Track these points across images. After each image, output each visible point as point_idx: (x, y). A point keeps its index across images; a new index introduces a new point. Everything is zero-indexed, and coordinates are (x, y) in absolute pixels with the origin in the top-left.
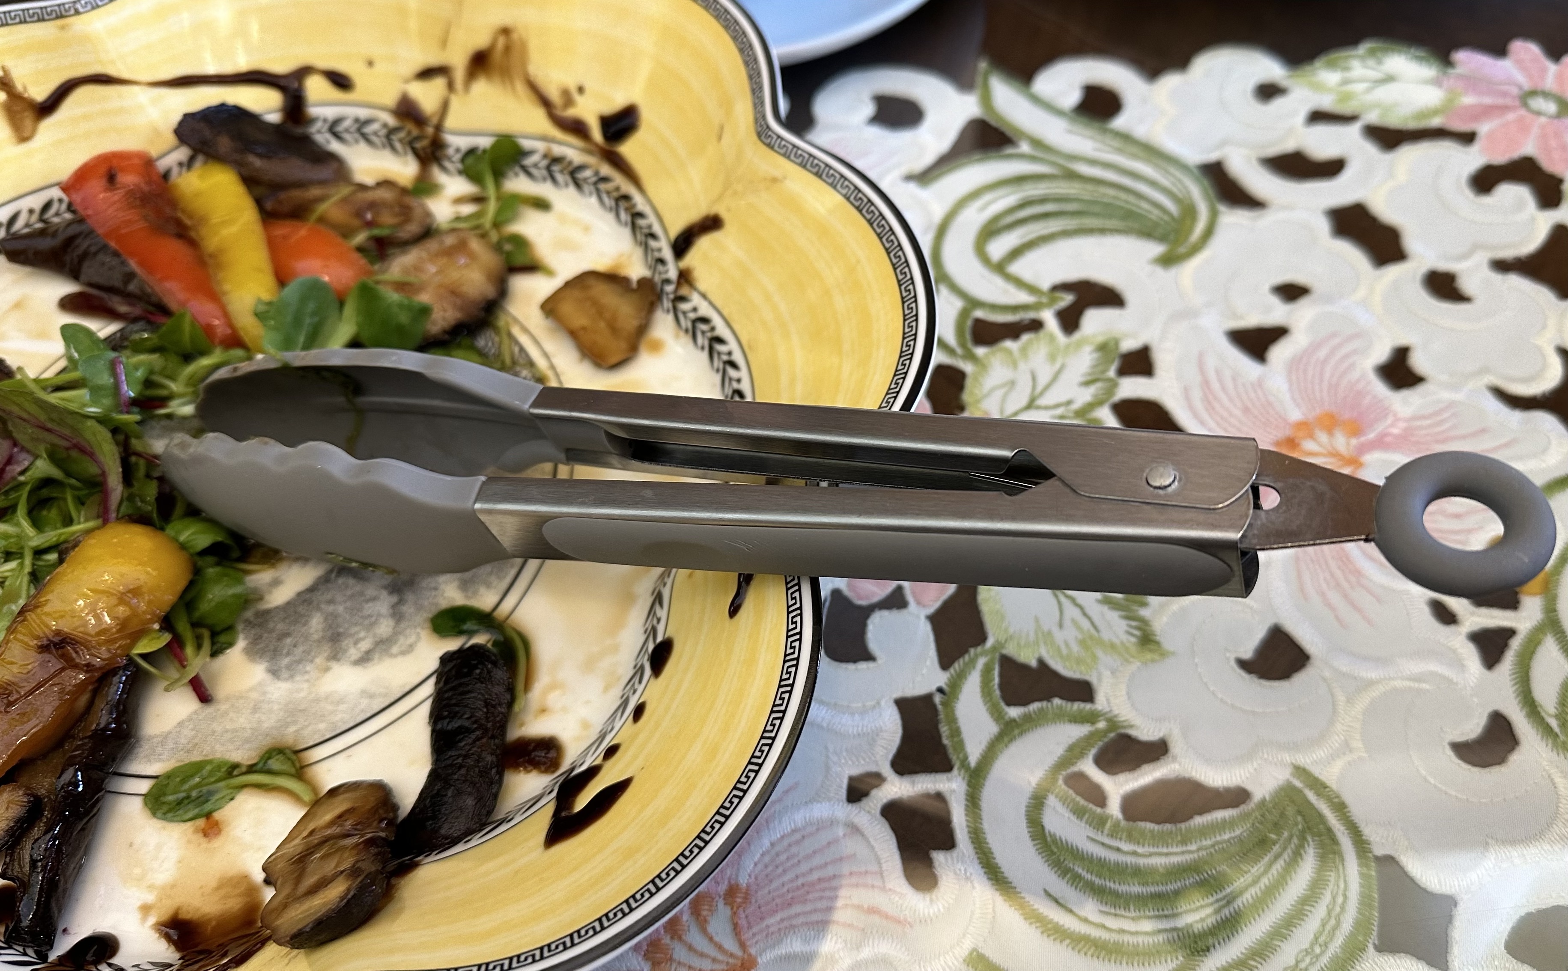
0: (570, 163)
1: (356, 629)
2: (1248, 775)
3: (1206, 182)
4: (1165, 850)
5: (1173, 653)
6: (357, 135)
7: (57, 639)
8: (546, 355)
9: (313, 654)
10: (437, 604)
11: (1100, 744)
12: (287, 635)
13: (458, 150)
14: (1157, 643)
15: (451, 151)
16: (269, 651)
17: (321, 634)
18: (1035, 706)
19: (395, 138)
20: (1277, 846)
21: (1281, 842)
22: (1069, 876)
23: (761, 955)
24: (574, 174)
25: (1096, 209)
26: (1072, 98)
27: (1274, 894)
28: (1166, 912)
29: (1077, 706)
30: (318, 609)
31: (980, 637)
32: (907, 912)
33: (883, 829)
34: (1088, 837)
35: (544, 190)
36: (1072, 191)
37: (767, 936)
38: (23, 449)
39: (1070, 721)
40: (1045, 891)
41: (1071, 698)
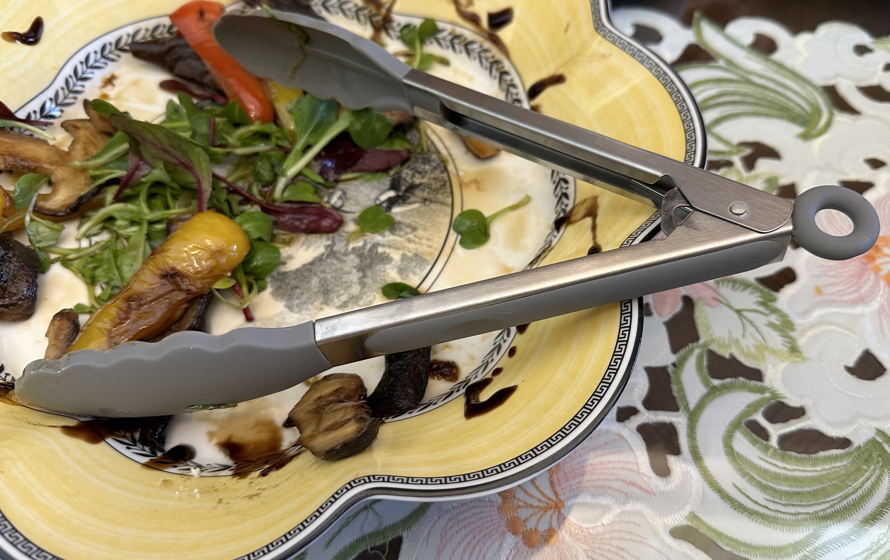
0: (465, 39)
1: (339, 288)
2: (850, 432)
3: (826, 96)
4: (803, 469)
5: (809, 359)
6: (338, 10)
7: (172, 272)
8: (447, 148)
9: (312, 300)
10: (385, 280)
11: (766, 405)
12: (297, 287)
13: (399, 25)
14: (800, 352)
15: (395, 25)
16: (286, 295)
17: (317, 289)
18: (728, 380)
19: (361, 13)
20: (867, 473)
21: (869, 472)
22: (747, 477)
23: (567, 501)
24: (467, 46)
25: (764, 103)
26: (749, 39)
27: (866, 500)
28: (803, 503)
29: (753, 383)
30: (316, 275)
31: (696, 338)
32: (652, 487)
33: (638, 439)
34: (758, 457)
35: (447, 53)
36: (749, 91)
37: (570, 490)
38: (146, 162)
39: (749, 391)
40: (733, 484)
41: (750, 378)
